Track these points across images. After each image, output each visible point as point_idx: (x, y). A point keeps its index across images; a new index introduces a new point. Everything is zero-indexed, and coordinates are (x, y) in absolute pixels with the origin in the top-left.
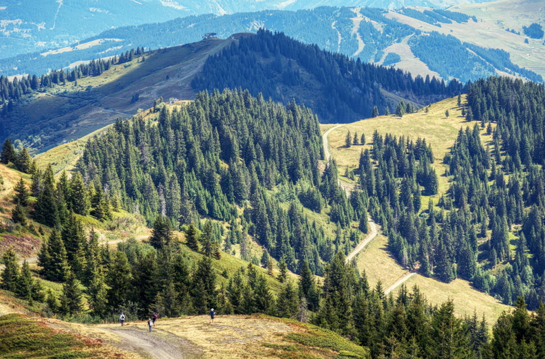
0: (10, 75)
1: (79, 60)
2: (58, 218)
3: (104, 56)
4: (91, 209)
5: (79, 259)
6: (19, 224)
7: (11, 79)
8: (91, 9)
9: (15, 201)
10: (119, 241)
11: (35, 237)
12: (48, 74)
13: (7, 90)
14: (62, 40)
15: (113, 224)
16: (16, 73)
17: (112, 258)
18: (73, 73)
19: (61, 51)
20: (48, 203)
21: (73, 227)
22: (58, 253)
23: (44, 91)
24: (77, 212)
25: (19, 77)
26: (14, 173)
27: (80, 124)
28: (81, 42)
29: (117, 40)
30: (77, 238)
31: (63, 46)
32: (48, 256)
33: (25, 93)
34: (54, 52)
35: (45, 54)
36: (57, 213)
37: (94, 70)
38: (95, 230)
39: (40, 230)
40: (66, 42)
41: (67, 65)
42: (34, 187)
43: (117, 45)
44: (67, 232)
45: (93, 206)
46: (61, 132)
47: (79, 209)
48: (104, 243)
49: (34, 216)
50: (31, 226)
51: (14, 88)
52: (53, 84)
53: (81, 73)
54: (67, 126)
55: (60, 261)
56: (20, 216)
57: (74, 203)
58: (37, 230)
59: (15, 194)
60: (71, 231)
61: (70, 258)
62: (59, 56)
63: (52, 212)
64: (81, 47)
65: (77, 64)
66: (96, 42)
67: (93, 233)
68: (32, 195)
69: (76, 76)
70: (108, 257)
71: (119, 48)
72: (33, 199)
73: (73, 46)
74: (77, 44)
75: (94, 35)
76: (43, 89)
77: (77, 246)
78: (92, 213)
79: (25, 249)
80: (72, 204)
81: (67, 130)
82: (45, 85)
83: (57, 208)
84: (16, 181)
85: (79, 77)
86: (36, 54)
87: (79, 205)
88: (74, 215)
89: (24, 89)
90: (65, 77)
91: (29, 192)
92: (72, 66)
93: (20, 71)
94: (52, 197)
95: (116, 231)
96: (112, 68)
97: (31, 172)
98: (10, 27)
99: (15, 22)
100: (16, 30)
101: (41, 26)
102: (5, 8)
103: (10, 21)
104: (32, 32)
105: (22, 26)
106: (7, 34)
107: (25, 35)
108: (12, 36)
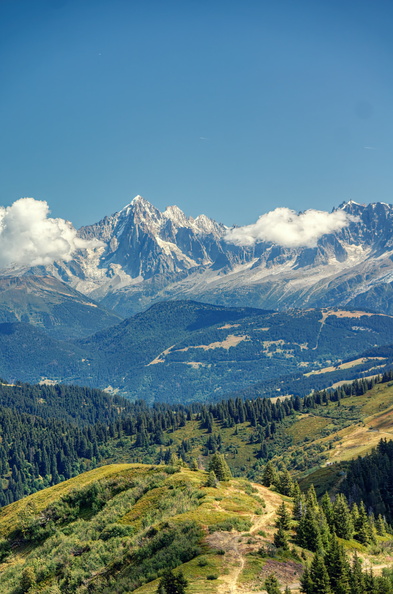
0: (273, 396)
1: (342, 380)
2: (320, 542)
3: (368, 375)
4: (354, 533)
5: (342, 585)
6: (281, 549)
7: (274, 400)
8: (354, 328)
9: (277, 525)
10: (384, 566)
11: (298, 562)
12: (311, 395)
13: (270, 411)
14: (325, 360)
15: (377, 549)
16: (278, 394)
17: (376, 584)
18: (336, 393)
19: (323, 371)
20: (311, 527)
21: (336, 551)
22: (321, 579)
23: (307, 412)
24: (340, 536)
25: (282, 398)
26: (275, 496)
27: (344, 445)
28: (344, 362)
29: (380, 359)
30: (340, 563)
31: (325, 366)
32: (311, 582)
33: (288, 415)
34: (317, 373)
35: (308, 375)
36: (319, 536)
37: (357, 389)
38: (359, 555)
39: (303, 555)
40: (329, 362)
41: (331, 385)
42: (296, 511)
43: (380, 363)
44: (329, 557)
45: (357, 530)
46: (324, 453)
47: (342, 533)
48: (368, 568)
49: (298, 541)
50: (294, 551)
51: (277, 410)
52: (316, 405)
53: (344, 393)
54: (331, 448)
55: (323, 587)
56: (281, 540)
57: (337, 526)
58: (299, 555)
59: (277, 518)
60: (333, 556)
61: (333, 584)
62: (322, 376)
63: (315, 536)
64: (343, 366)
65: (340, 384)
66: (359, 361)
67: (356, 557)
68: (294, 519)
69: (339, 396)
70: (372, 583)
71: (382, 366)
72: (295, 523)
73: (336, 365)
74: (340, 364)
75: (357, 354)
76: (306, 410)
77: (340, 572)
78: (356, 537)
79: (287, 574)
80: (334, 528)
81: (331, 452)
82: (308, 406)
83: (319, 532)
84: (277, 505)
85: (342, 397)
86: (299, 375)
87: (342, 529)
88: (337, 539)
89: (287, 411)
90: (328, 397)
91: (291, 516)
92: (335, 386)
93: (283, 393)
94: (314, 521)
95: (380, 556)
96: (376, 387)
97: (293, 495)
98: (272, 348)
99: (277, 343)
100: (279, 351)
101: (304, 347)
102: (267, 329)
103: (272, 342)
104: (294, 352)
105: (284, 347)
106: (270, 355)
107: (288, 356)
108: (274, 357)
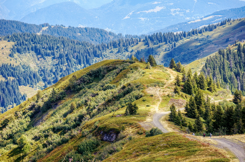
0: (175, 32)
1: (204, 25)
2: (193, 91)
3: (214, 23)
4: (208, 87)
5: (202, 108)
6: (177, 94)
7: (175, 33)
8: (209, 3)
9: (175, 84)
10: (219, 101)
11: (184, 99)
12: (191, 31)
13: (174, 38)
14: (197, 16)
15: (217, 94)
16: (177, 31)
17: (216, 108)
18: (201, 30)
19: (196, 21)
20: (189, 85)
21: (199, 95)
22: (193, 106)
23: (189, 38)
24: (201, 89)
25: (179, 33)
26: (175, 73)
27: (204, 51)
28: (205, 17)
29: (220, 16)
30: (201, 100)
31: (197, 19)
32: (189, 107)
33: (181, 39)
34: (193, 22)
35: (189, 23)
36: (193, 89)
37: (210, 29)
38: (209, 96)
39: (186, 96)
40: (198, 17)
41: (199, 27)
42: (183, 79)
43: (220, 18)
44: (197, 97)
45: (208, 86)
46: (196, 55)
47: (202, 87)
48: (213, 102)
49: (184, 91)
50: (182, 95)
51: (176, 37)
52: (192, 35)
53: (204, 30)
54: (199, 53)
55: (194, 110)
56: (177, 90)
57: (200, 85)
58: (184, 96)
59: (175, 81)
60: (198, 97)
61: (198, 108)
62: (195, 23)
63: (191, 89)
64: (204, 19)
65: (203, 26)
66: (211, 17)
67: (208, 97)
68: (182, 82)
69: (202, 31)
70: (214, 108)
71: (221, 19)
72: (183, 83)
73: (201, 19)
74: (203, 18)
75: (210, 14)
76: (188, 37)
77: (201, 103)
78: (208, 89)
79: (179, 104)
80: (199, 86)
81: (199, 54)
82: (189, 36)
83: (193, 87)
84: (176, 76)
85: (203, 32)
86: (186, 23)
87: (202, 85)
88: (200, 90)
89: (180, 38)
90: (197, 32)
91: (181, 81)
92: (201, 27)
93: (179, 30)
94: (191, 82)
95: (218, 97)
96: (217, 28)
97: (182, 72)
98: (175, 12)
99: (176, 10)
100: (177, 13)
101: (188, 11)
102: (172, 4)
103: (175, 9)
104: (184, 13)
105: (180, 11)
106: (174, 14)
107: (181, 15)
108: (176, 15)
